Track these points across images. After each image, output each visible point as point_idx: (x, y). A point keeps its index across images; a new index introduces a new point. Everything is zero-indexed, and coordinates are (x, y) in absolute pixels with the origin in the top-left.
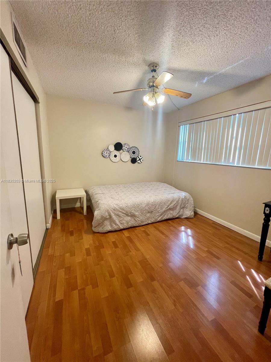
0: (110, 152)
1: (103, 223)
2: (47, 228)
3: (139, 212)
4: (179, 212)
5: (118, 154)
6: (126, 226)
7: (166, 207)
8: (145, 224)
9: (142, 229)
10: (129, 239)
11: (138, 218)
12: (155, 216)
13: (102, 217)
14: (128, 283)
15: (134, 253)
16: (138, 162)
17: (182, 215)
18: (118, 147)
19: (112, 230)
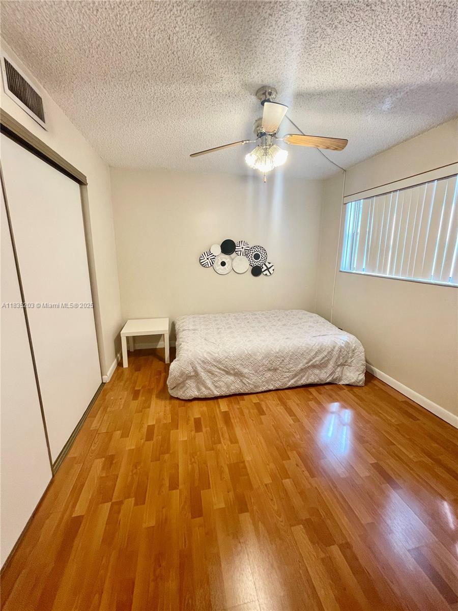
0: (214, 257)
1: (183, 382)
2: (104, 382)
3: (250, 368)
4: (333, 372)
5: (229, 260)
6: (224, 391)
7: (305, 361)
8: (263, 390)
9: (255, 399)
10: (226, 417)
11: (247, 380)
12: (282, 378)
13: (182, 374)
14: (196, 508)
15: (225, 447)
16: (265, 273)
17: (340, 380)
18: (228, 247)
19: (200, 397)
